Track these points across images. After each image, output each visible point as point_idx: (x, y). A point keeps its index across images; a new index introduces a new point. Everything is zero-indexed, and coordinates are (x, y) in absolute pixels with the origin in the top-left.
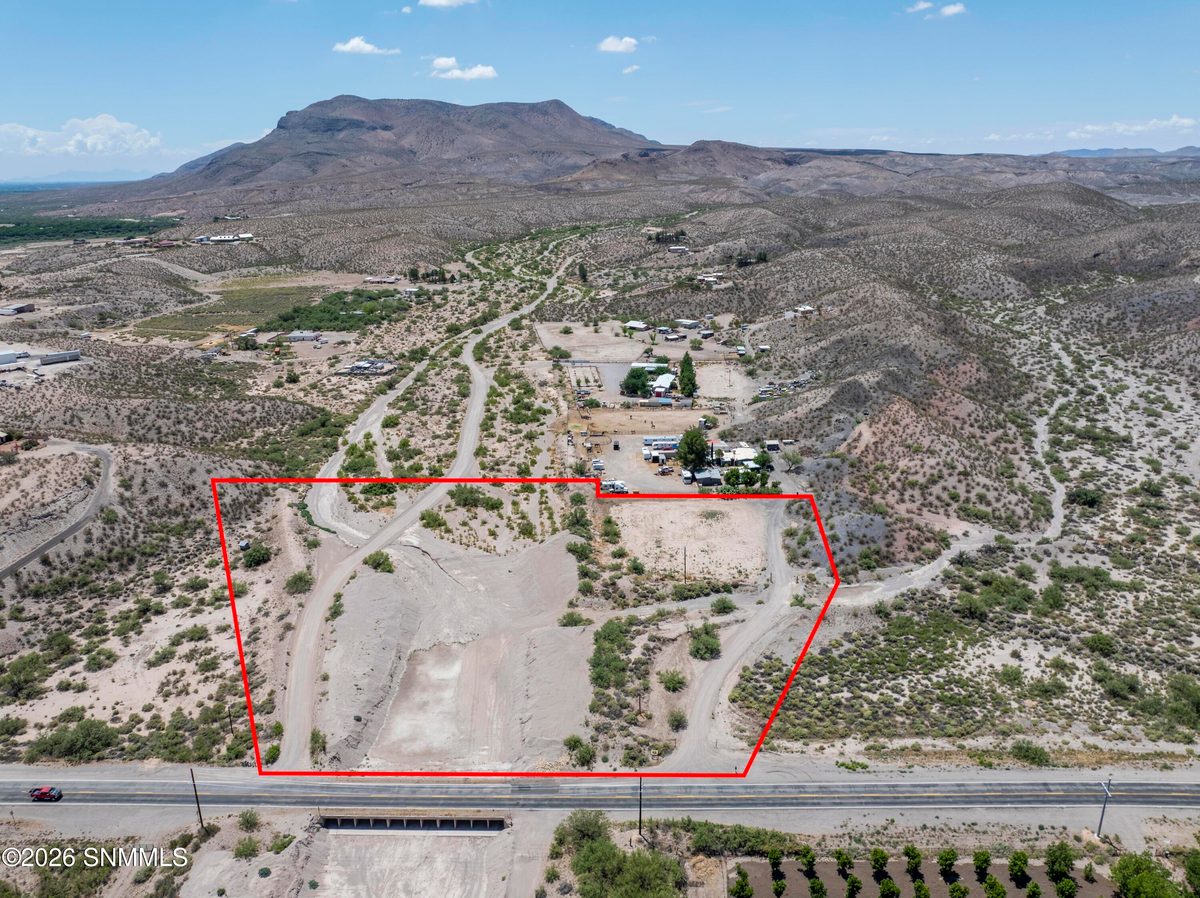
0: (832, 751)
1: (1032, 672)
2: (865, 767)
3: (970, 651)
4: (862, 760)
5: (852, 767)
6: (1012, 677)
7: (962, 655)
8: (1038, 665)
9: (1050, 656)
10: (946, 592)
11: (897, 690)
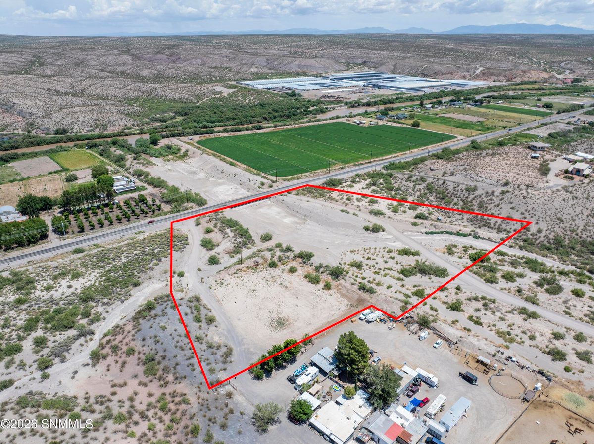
0: (146, 235)
1: (64, 283)
2: (136, 234)
3: (93, 283)
4: (137, 235)
5: (139, 233)
6: (76, 276)
7: (97, 279)
8: (60, 286)
9: (53, 292)
10: (100, 309)
11: (126, 257)
